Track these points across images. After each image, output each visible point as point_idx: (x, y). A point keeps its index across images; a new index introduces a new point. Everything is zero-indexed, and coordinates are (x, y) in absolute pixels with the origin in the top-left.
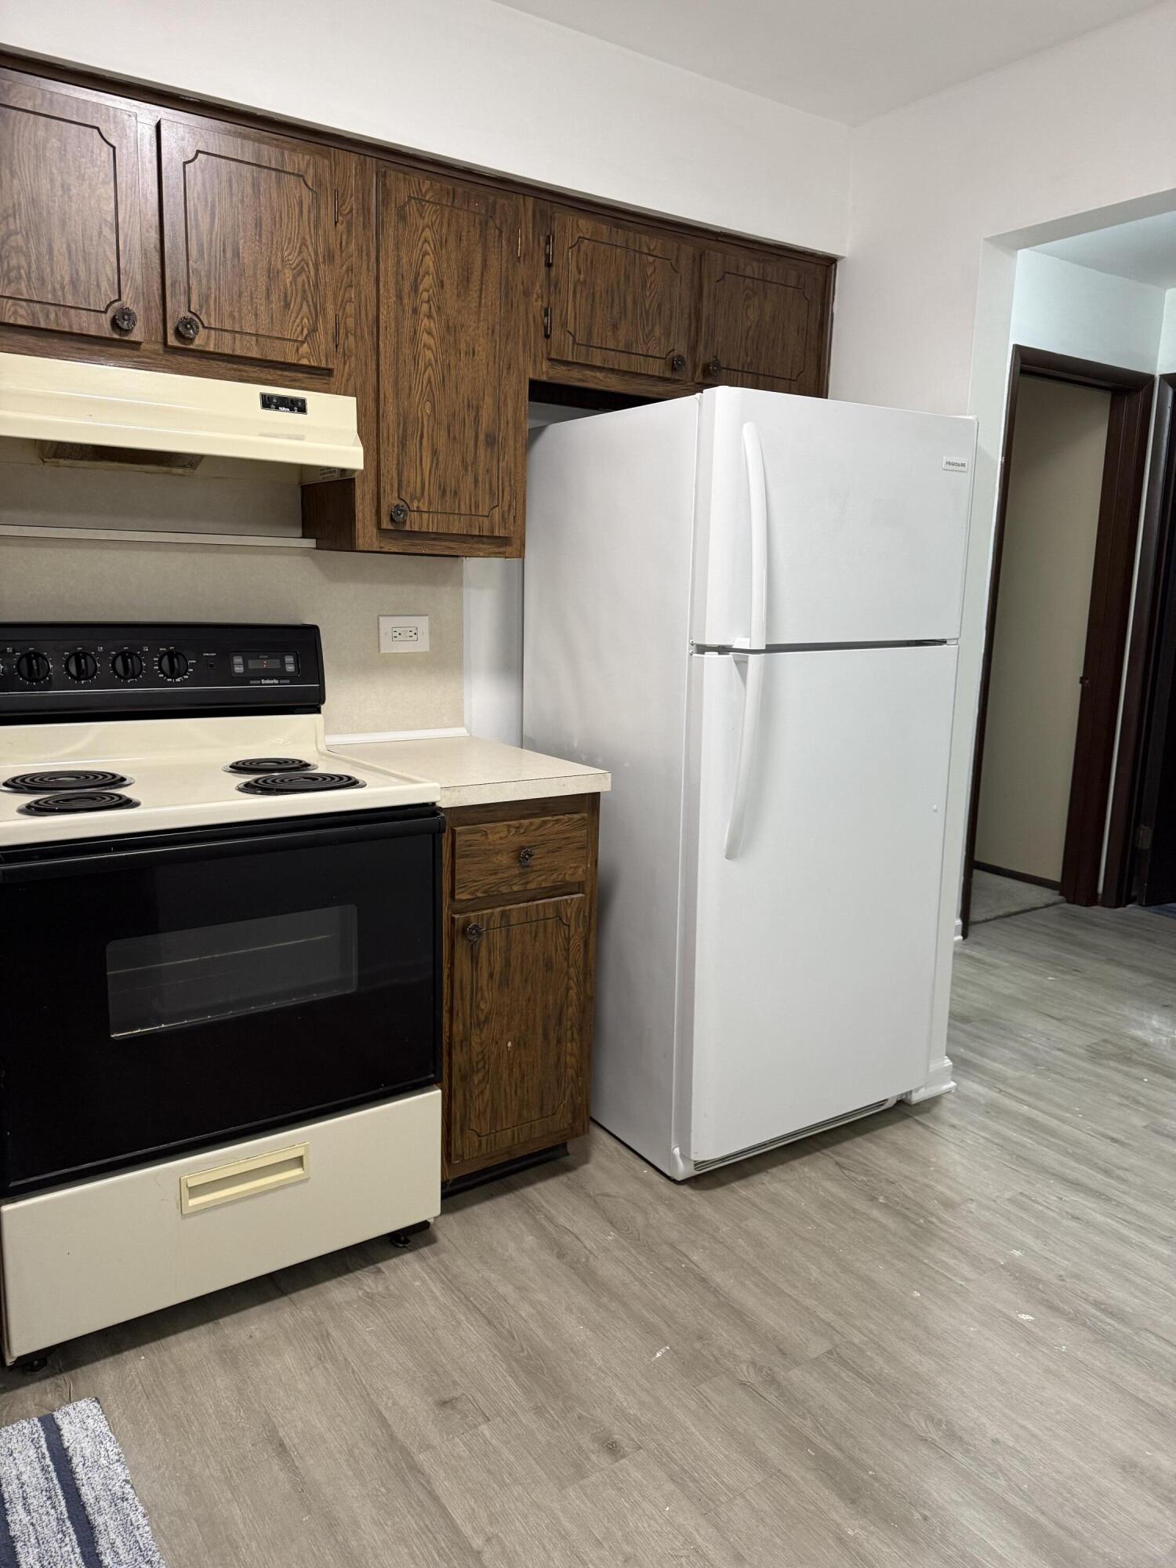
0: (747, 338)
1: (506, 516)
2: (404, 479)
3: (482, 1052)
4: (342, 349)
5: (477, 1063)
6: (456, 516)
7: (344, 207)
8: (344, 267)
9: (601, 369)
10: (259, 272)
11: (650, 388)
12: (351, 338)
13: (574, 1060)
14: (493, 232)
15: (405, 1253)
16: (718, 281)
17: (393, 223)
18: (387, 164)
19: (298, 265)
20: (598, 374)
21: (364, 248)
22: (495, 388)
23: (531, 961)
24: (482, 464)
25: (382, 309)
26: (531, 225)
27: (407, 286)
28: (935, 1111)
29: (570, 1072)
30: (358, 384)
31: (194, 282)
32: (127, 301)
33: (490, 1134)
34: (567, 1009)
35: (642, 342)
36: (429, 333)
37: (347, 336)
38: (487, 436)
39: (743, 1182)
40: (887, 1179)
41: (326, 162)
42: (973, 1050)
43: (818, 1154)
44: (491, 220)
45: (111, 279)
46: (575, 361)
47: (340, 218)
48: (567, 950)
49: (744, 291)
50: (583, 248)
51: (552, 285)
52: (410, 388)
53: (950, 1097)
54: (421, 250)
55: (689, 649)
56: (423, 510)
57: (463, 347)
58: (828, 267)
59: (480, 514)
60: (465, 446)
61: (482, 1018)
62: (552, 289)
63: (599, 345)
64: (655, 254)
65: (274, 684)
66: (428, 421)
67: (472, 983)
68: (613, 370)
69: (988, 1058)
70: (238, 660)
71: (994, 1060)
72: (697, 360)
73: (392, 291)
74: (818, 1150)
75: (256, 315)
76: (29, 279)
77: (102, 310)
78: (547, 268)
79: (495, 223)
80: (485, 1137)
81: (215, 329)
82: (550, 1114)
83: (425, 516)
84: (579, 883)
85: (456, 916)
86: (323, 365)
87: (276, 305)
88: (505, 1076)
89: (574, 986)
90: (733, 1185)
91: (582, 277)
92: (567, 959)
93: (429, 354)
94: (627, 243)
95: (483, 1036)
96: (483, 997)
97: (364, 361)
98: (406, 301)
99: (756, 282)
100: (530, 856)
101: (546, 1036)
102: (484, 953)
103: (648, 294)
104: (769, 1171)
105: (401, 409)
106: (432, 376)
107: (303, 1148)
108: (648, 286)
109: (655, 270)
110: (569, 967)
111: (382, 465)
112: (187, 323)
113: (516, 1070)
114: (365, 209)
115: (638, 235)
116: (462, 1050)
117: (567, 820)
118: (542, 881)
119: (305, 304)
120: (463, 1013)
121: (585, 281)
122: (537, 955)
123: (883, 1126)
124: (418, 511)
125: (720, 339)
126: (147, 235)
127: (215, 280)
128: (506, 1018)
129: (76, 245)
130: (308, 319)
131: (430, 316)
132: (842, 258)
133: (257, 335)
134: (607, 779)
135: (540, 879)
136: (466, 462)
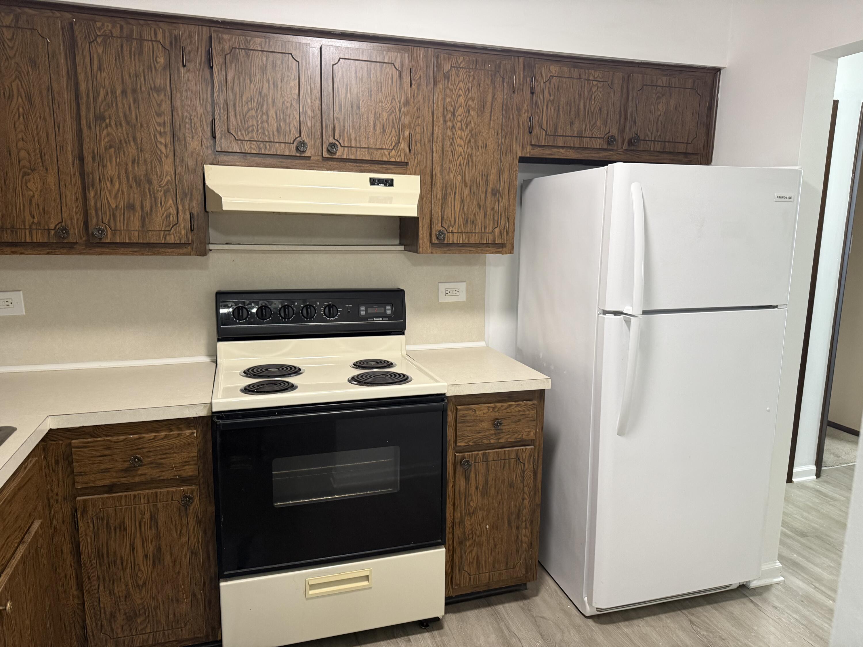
0: (657, 122)
1: (502, 232)
2: (445, 216)
3: (471, 529)
4: (413, 151)
5: (468, 535)
6: (473, 234)
7: (416, 76)
8: (415, 108)
9: (563, 147)
10: (370, 115)
11: (593, 155)
12: (419, 145)
13: (527, 539)
14: (499, 80)
15: (424, 632)
16: (639, 91)
17: (442, 82)
18: (439, 50)
19: (390, 110)
20: (561, 150)
21: (426, 96)
22: (498, 164)
23: (501, 482)
24: (489, 205)
25: (435, 128)
26: (522, 73)
27: (449, 114)
28: (765, 595)
29: (525, 545)
30: (422, 169)
31: (337, 125)
32: (304, 137)
33: (476, 574)
34: (523, 510)
35: (588, 130)
36: (461, 138)
37: (416, 144)
38: (493, 190)
39: (627, 623)
40: (720, 636)
41: (406, 55)
42: (804, 557)
43: (679, 612)
44: (497, 73)
45: (296, 126)
46: (546, 144)
47: (414, 82)
48: (523, 477)
49: (656, 94)
50: (552, 81)
51: (534, 104)
52: (450, 168)
53: (779, 587)
54: (457, 94)
55: (598, 312)
56: (454, 232)
57: (480, 144)
58: (715, 73)
59: (487, 232)
60: (480, 197)
61: (471, 511)
62: (534, 107)
63: (562, 134)
64: (598, 79)
65: (380, 321)
66: (459, 185)
67: (466, 491)
68: (570, 148)
69: (812, 563)
70: (363, 308)
71: (816, 565)
72: (625, 136)
73: (441, 119)
74: (679, 610)
75: (368, 138)
76: (257, 130)
77: (292, 142)
78: (531, 95)
79: (500, 74)
80: (473, 576)
81: (347, 147)
82: (512, 567)
83: (456, 235)
84: (531, 440)
85: (457, 454)
86: (403, 160)
87: (378, 132)
88: (485, 543)
89: (527, 498)
90: (620, 624)
91: (552, 98)
92: (523, 482)
93: (461, 149)
94: (580, 75)
95: (472, 521)
96: (472, 499)
97: (425, 156)
98: (448, 122)
99: (664, 88)
100: (500, 424)
101: (509, 523)
102: (473, 475)
103: (593, 103)
104: (645, 618)
105: (444, 180)
106: (462, 161)
107: (369, 571)
108: (593, 99)
109: (598, 89)
110: (524, 487)
111: (433, 210)
112: (333, 145)
113: (491, 541)
114: (427, 76)
115: (587, 71)
116: (459, 526)
117: (524, 405)
118: (509, 438)
119: (393, 129)
120: (460, 508)
121: (553, 100)
122: (504, 479)
123: (727, 600)
124: (452, 232)
125: (640, 124)
126: (315, 102)
127: (347, 122)
128: (485, 513)
129: (279, 112)
130: (395, 137)
131: (461, 129)
132: (724, 68)
133: (368, 148)
134: (548, 382)
135: (507, 437)
136: (480, 205)
